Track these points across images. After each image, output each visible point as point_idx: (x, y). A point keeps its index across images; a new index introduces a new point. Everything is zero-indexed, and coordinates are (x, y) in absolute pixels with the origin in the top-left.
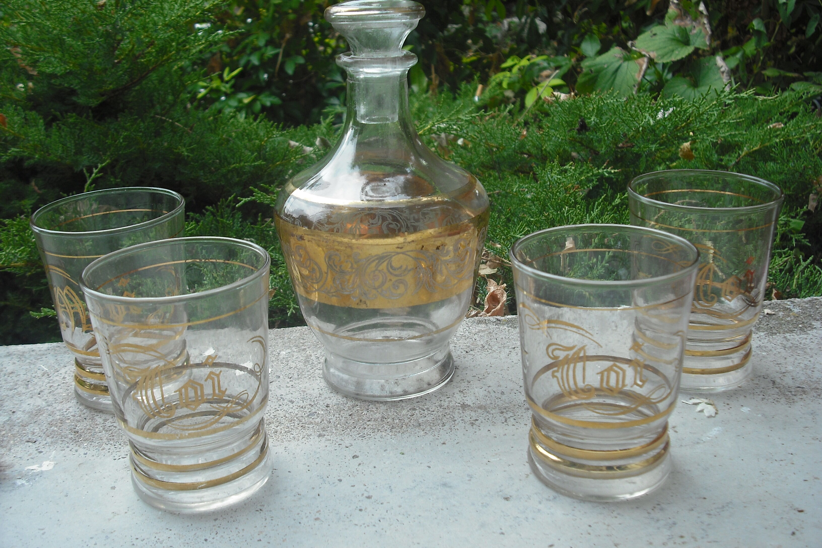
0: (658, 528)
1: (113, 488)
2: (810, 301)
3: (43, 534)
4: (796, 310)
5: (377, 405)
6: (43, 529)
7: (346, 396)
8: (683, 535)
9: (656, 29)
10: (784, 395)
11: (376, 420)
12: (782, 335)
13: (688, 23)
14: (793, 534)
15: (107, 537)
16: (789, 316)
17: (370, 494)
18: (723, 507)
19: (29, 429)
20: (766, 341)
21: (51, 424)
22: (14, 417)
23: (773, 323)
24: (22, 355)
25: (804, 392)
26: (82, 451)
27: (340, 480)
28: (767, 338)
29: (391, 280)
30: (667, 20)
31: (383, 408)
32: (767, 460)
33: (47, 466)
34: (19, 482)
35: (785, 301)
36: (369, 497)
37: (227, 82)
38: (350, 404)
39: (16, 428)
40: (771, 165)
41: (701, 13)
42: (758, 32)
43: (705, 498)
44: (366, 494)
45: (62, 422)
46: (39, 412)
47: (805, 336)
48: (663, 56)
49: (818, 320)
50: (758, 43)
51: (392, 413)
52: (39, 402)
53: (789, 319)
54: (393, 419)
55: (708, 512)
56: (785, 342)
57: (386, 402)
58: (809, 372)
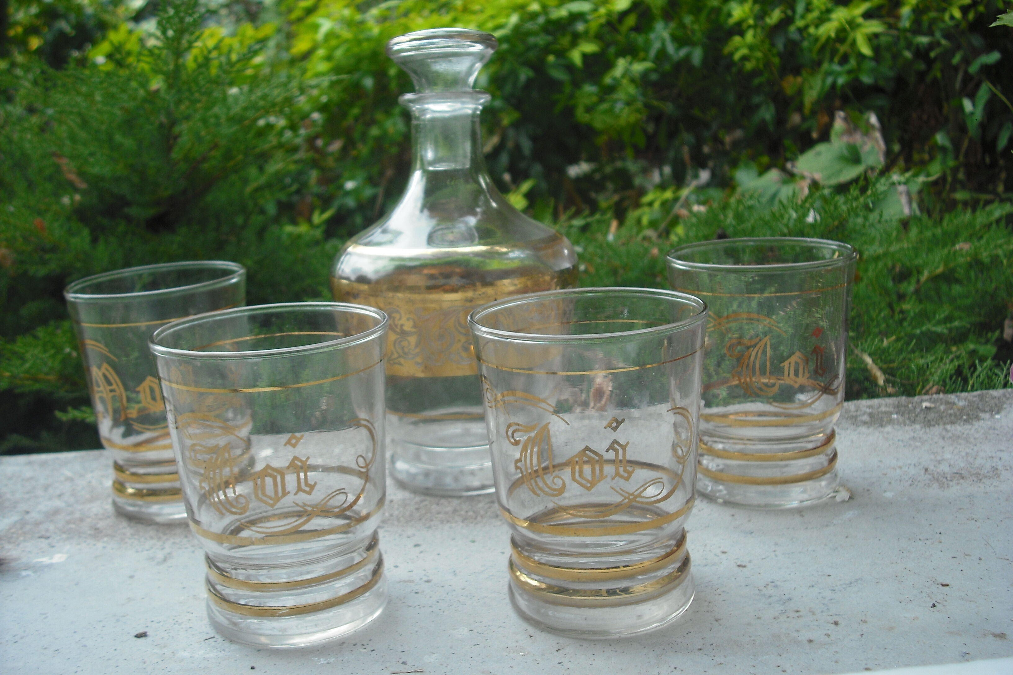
0: (770, 604)
1: (132, 577)
2: (979, 395)
3: (45, 618)
4: (961, 403)
5: (450, 500)
6: (45, 614)
7: (415, 491)
8: (799, 609)
9: (821, 148)
10: (937, 480)
11: (446, 513)
12: (941, 427)
13: (858, 138)
14: (934, 606)
15: (118, 621)
16: (952, 408)
17: (430, 578)
18: (851, 583)
19: (43, 527)
20: (921, 433)
21: (68, 522)
22: (27, 517)
23: (931, 415)
24: (43, 464)
25: (963, 478)
26: (100, 545)
27: (396, 567)
28: (923, 430)
29: (459, 341)
30: (833, 137)
31: (455, 502)
32: (909, 539)
33: (58, 558)
34: (24, 573)
35: (949, 396)
36: (428, 581)
37: (318, 227)
38: (418, 499)
39: (28, 527)
40: (957, 289)
41: (873, 127)
42: (943, 149)
43: (829, 576)
44: (425, 578)
45: (82, 520)
46: (57, 512)
47: (970, 427)
48: (829, 177)
49: (987, 412)
50: (944, 162)
51: (465, 506)
52: (58, 503)
53: (952, 411)
54: (467, 512)
55: (832, 588)
56: (944, 433)
57: (460, 497)
58: (970, 459)
